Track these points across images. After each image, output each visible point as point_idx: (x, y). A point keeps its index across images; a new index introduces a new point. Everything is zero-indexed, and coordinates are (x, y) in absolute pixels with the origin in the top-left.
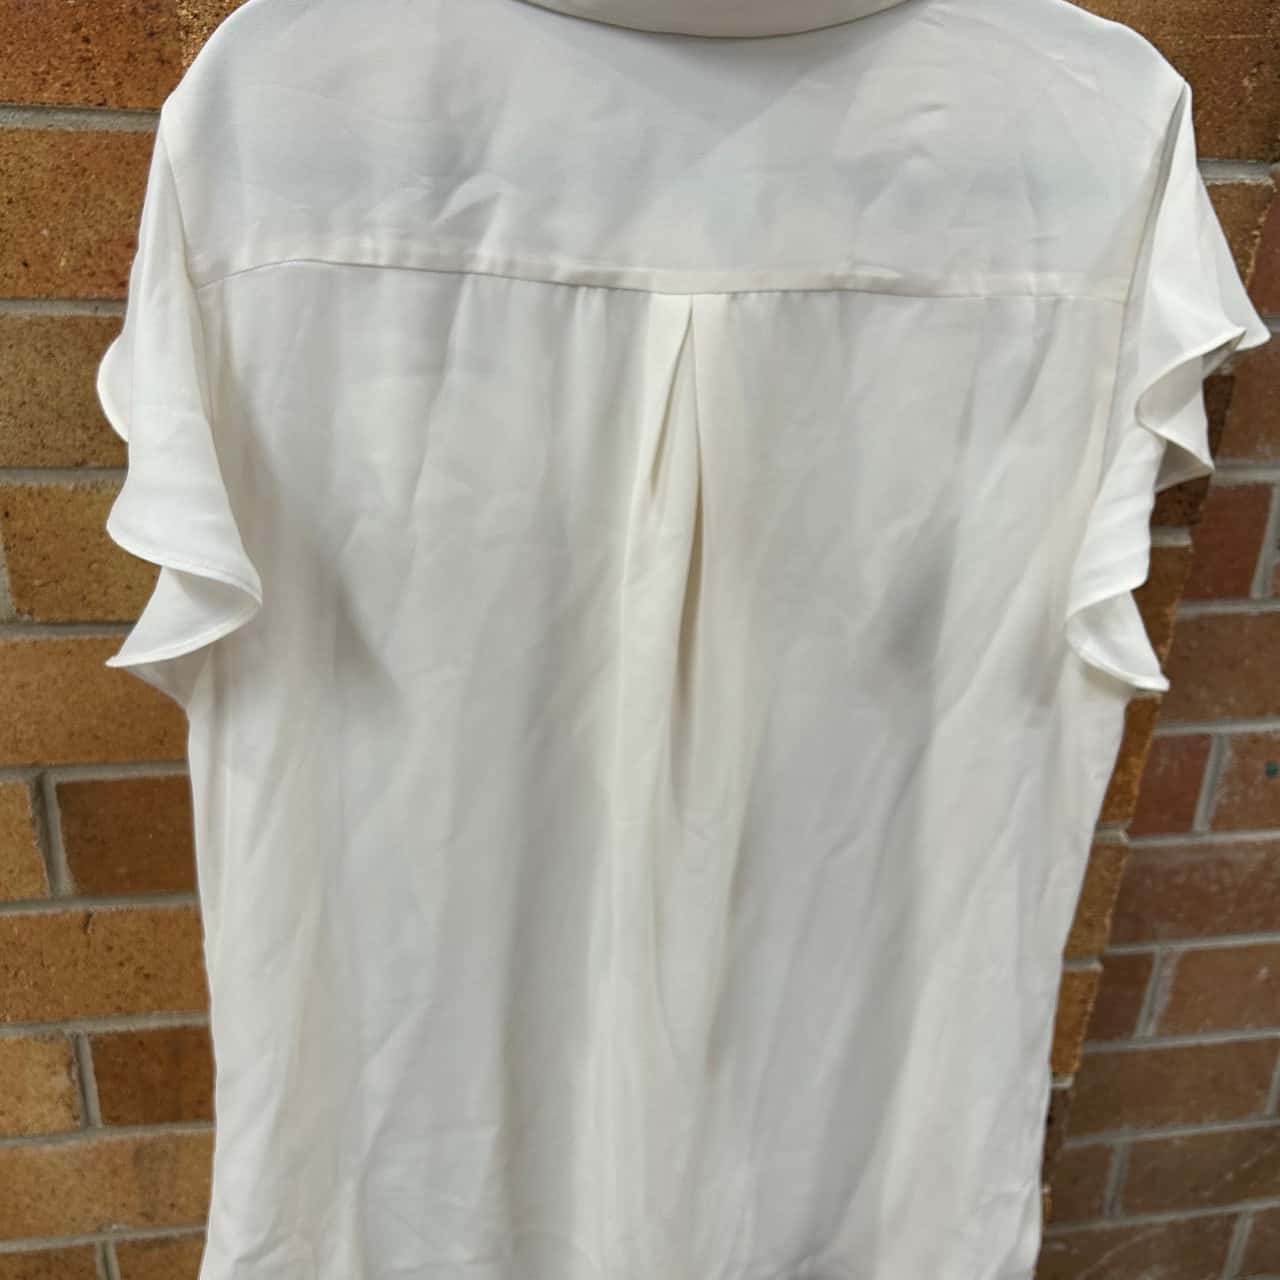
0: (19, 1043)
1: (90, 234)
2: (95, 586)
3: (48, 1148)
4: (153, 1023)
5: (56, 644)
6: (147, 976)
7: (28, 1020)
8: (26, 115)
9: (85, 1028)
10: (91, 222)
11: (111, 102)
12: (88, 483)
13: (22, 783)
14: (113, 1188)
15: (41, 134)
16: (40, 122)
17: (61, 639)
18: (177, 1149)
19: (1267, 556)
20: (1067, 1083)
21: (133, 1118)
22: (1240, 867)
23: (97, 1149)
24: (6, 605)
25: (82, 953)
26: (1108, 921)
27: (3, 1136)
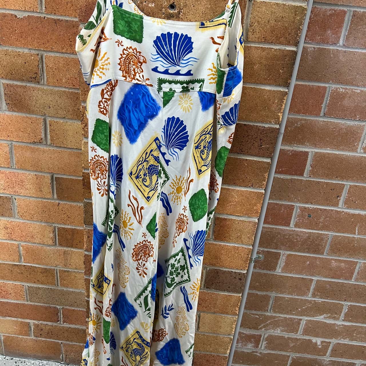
1: (69, 76)
2: (65, 141)
3: (48, 248)
4: (69, 227)
6: (69, 217)
7: (46, 222)
8: (60, 54)
9: (57, 225)
10: (69, 74)
12: (65, 121)
13: (49, 176)
14: (59, 258)
15: (62, 58)
16: (62, 55)
17: (58, 150)
18: (72, 253)
19: (308, 168)
20: (245, 272)
21: (64, 245)
22: (302, 237)
23: (57, 250)
24: (49, 142)
25: (57, 210)
26: (253, 238)
27: (40, 244)
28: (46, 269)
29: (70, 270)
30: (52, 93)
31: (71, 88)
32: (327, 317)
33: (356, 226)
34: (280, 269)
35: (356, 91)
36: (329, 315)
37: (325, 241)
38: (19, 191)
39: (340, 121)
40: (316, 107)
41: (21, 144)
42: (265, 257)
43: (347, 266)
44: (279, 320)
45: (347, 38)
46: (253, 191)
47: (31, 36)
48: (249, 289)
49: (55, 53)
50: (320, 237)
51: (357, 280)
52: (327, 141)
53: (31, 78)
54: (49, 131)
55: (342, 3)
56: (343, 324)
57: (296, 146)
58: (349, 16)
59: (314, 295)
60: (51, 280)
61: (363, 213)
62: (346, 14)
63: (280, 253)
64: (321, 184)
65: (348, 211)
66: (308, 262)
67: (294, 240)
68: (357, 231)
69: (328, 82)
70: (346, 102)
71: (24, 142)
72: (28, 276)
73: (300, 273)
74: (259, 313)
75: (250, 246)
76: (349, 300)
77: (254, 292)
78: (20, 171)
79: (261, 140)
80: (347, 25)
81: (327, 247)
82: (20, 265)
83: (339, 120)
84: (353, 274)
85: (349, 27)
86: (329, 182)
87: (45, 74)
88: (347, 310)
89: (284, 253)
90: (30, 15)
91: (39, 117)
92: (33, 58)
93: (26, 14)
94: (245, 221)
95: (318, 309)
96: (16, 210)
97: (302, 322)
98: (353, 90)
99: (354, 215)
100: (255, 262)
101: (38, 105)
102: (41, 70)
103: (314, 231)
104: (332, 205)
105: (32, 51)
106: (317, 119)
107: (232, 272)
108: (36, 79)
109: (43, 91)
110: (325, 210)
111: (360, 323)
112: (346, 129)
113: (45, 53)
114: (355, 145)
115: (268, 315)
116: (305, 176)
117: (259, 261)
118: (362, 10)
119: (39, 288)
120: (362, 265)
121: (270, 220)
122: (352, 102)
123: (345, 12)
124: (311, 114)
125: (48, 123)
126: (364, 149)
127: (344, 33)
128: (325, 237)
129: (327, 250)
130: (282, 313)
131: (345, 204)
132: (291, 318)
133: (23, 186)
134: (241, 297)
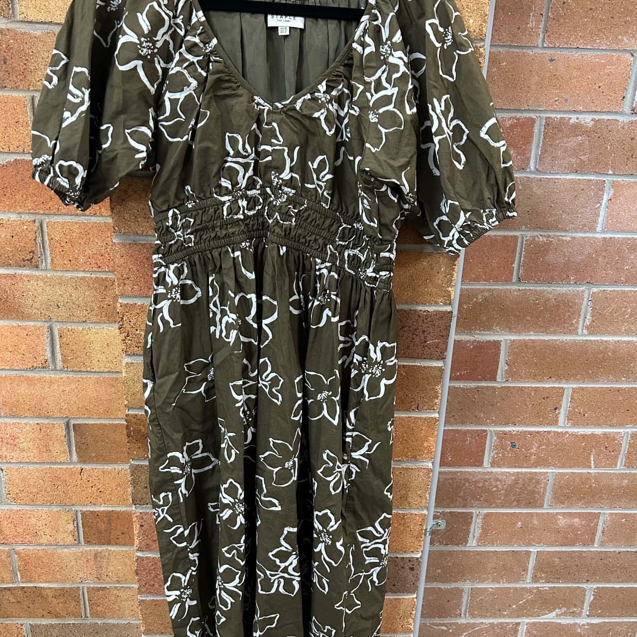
0: (57, 511)
1: (90, 252)
2: (87, 360)
3: (66, 550)
4: (102, 509)
5: (75, 378)
6: (100, 492)
7: (60, 505)
9: (79, 508)
10: (90, 248)
11: (98, 213)
12: (87, 327)
13: (62, 423)
14: (87, 567)
17: (77, 376)
18: (109, 554)
19: (502, 366)
20: (419, 556)
21: (94, 542)
22: (505, 482)
23: (82, 552)
24: (59, 364)
25: (79, 482)
26: (428, 496)
27: (51, 545)
28: (63, 589)
29: (108, 586)
30: (62, 282)
31: (95, 271)
32: (562, 614)
33: (590, 454)
34: (475, 541)
35: (564, 238)
36: (564, 609)
37: (542, 486)
38: (8, 455)
39: (545, 288)
40: (504, 268)
41: (8, 373)
42: (447, 522)
43: (583, 523)
44: (481, 630)
45: (541, 159)
46: (419, 416)
47: (21, 192)
48: (426, 582)
49: (64, 217)
50: (535, 479)
51: (602, 544)
52: (528, 320)
53: (24, 261)
54: (58, 347)
55: (527, 108)
56: (589, 621)
57: (479, 334)
58: (540, 125)
59: (535, 579)
60: (74, 609)
61: (598, 431)
62: (535, 122)
63: (472, 513)
64: (526, 391)
65: (576, 430)
66: (520, 523)
67: (492, 488)
68: (592, 462)
69: (519, 230)
70: (551, 257)
71: (16, 370)
72: (31, 606)
73: (509, 543)
74: (446, 621)
75: (422, 509)
76: (593, 580)
77: (434, 585)
78: (9, 419)
79: (424, 332)
80: (539, 140)
81: (548, 495)
82: (15, 588)
83: (544, 286)
84: (594, 534)
85: (541, 142)
86: (539, 386)
87: (48, 253)
88: (592, 597)
89: (478, 513)
90: (19, 158)
91: (39, 324)
92: (25, 227)
93: (12, 158)
94: (412, 469)
95: (546, 602)
96: (4, 489)
97: (520, 628)
98: (560, 238)
99: (584, 436)
100: (433, 533)
101: (37, 305)
102: (40, 246)
103: (524, 470)
104: (548, 424)
105: (23, 216)
106: (508, 287)
107: (397, 557)
108: (32, 262)
109: (44, 280)
110: (538, 432)
111: (617, 616)
112: (555, 299)
113: (46, 218)
114: (572, 323)
115: (461, 624)
116: (500, 381)
117: (437, 530)
118: (559, 116)
119: (52, 626)
120: (609, 518)
121: (450, 459)
122: (559, 256)
123: (533, 121)
124: (497, 280)
125: (56, 333)
126: (588, 328)
127: (534, 152)
128: (542, 477)
129: (548, 500)
130: (485, 617)
131: (568, 420)
132: (501, 624)
133: (15, 445)
134: (415, 600)
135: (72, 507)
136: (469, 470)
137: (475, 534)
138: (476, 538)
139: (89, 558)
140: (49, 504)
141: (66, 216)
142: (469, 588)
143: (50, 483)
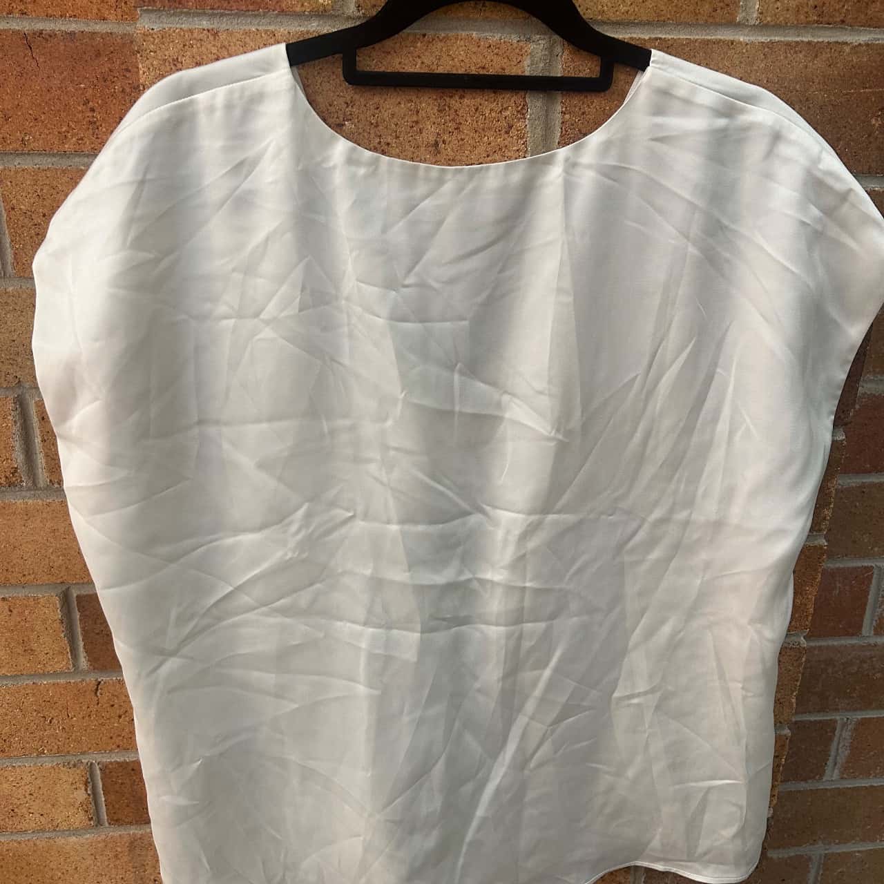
0: (52, 767)
135: (81, 756)
136: (835, 643)
137: (838, 758)
138: (838, 766)
139: (119, 849)
140: (35, 754)
141: (41, 158)
142: (821, 855)
143: (35, 713)
